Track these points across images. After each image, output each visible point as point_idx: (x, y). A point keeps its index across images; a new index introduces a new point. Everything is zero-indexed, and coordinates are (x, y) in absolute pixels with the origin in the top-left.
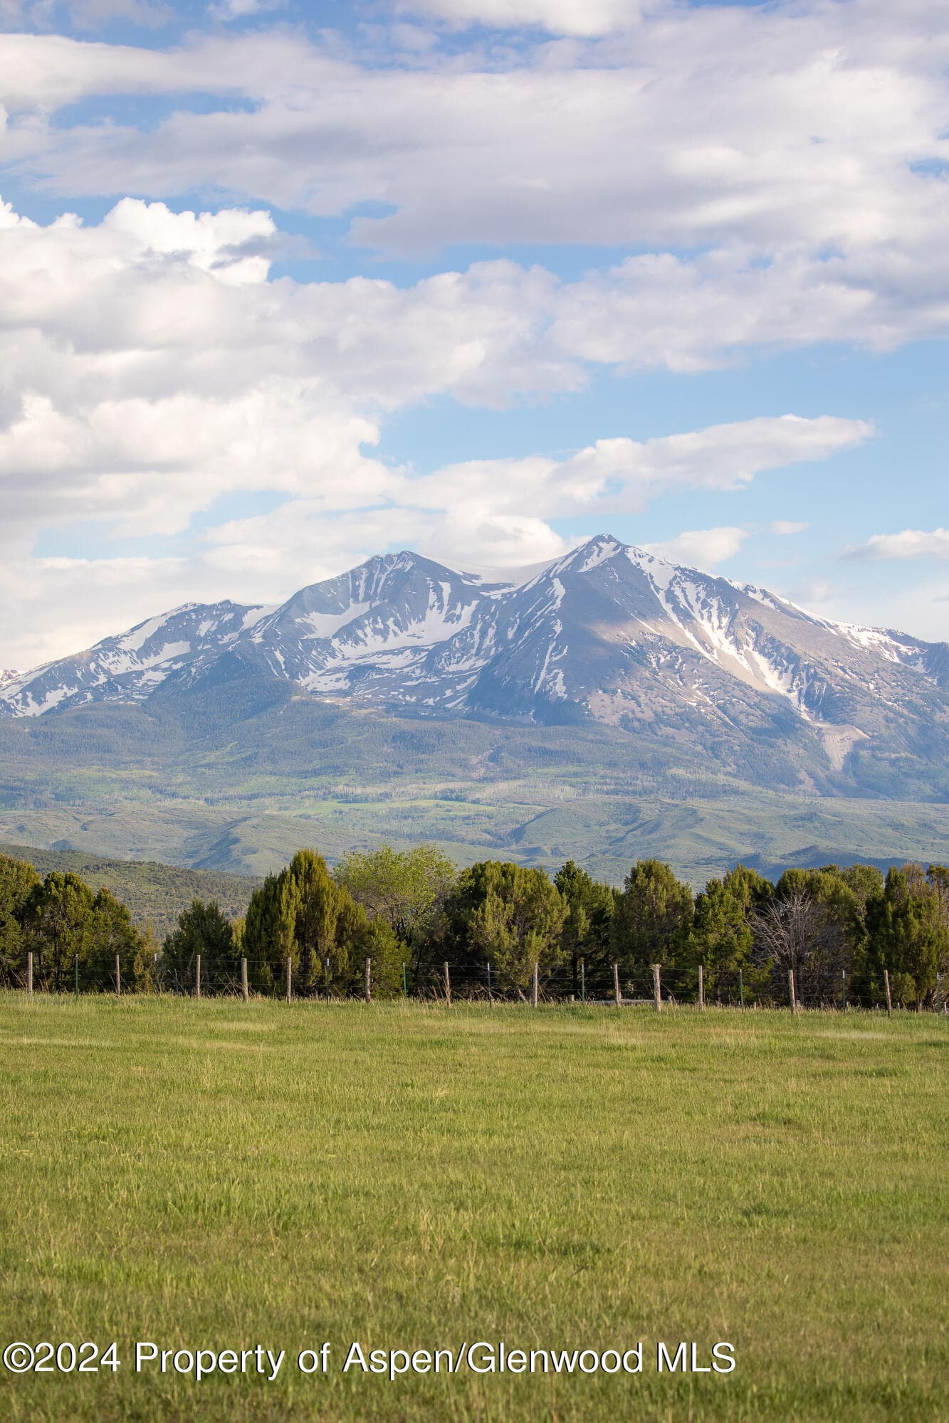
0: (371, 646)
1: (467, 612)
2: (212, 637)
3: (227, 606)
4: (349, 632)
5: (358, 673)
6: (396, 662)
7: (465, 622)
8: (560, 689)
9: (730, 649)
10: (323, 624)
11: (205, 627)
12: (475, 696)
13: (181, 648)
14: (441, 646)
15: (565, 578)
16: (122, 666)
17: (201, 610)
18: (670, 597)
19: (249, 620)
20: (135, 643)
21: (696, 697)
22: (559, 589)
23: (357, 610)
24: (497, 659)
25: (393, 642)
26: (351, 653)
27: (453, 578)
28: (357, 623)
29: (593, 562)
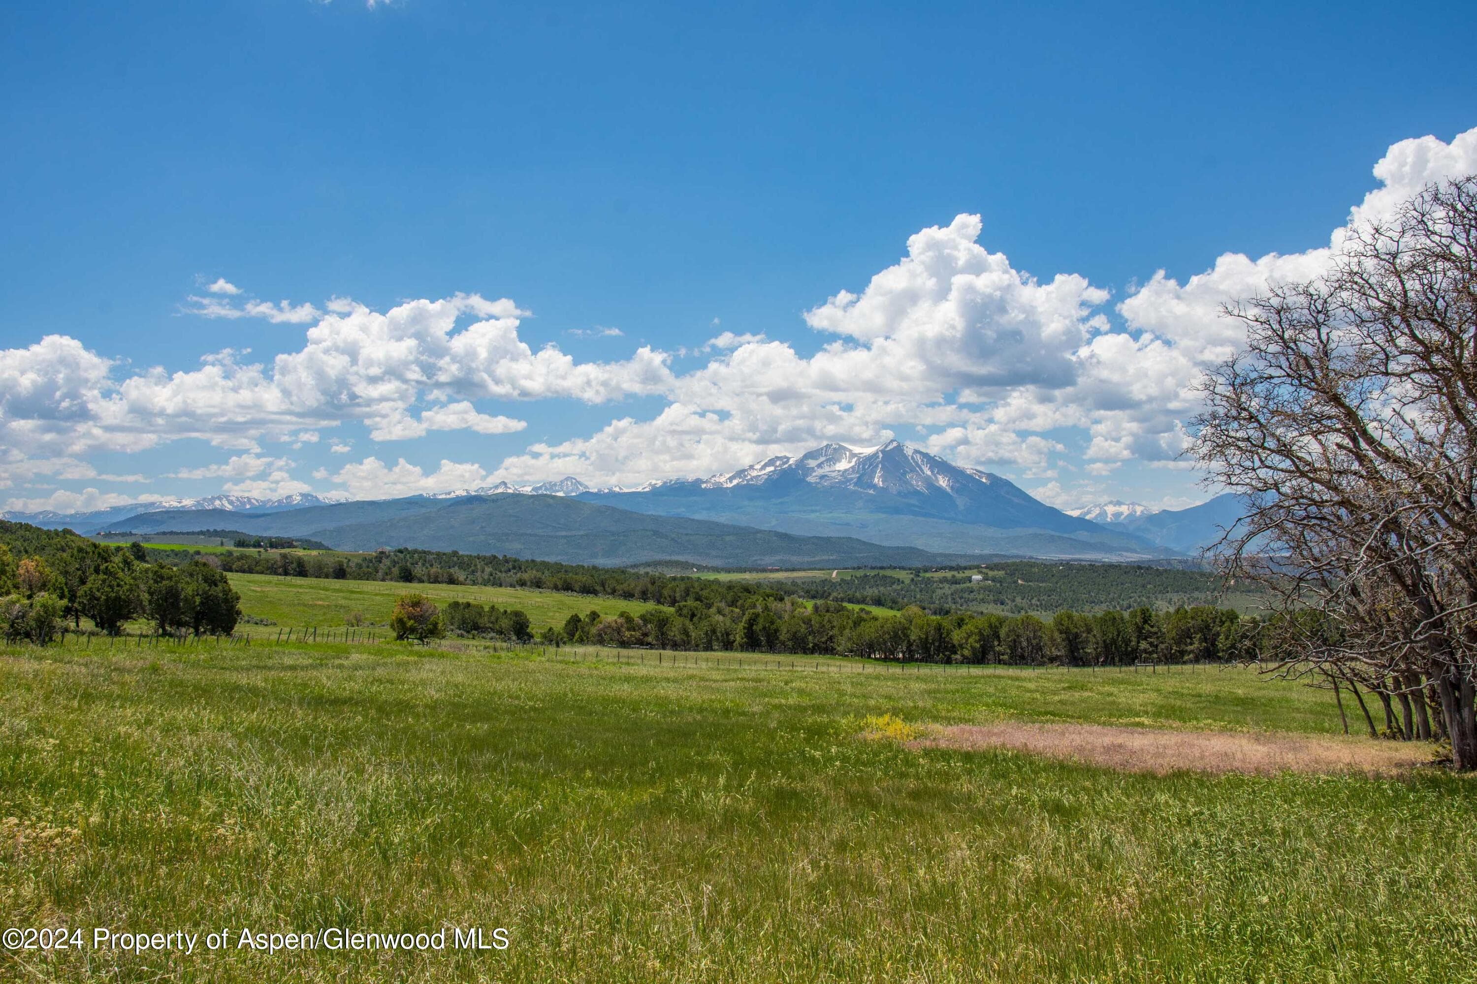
0: (826, 470)
1: (854, 460)
2: (780, 465)
3: (786, 457)
4: (820, 466)
5: (822, 477)
6: (833, 474)
7: (853, 464)
8: (881, 484)
9: (929, 473)
10: (812, 463)
11: (778, 463)
12: (856, 484)
13: (772, 468)
14: (846, 470)
15: (883, 451)
16: (754, 473)
17: (777, 458)
18: (913, 458)
19: (791, 462)
20: (758, 467)
21: (920, 486)
22: (881, 455)
23: (822, 459)
24: (862, 475)
25: (832, 469)
26: (820, 472)
27: (850, 451)
28: (822, 463)
29: (890, 447)
